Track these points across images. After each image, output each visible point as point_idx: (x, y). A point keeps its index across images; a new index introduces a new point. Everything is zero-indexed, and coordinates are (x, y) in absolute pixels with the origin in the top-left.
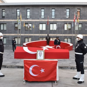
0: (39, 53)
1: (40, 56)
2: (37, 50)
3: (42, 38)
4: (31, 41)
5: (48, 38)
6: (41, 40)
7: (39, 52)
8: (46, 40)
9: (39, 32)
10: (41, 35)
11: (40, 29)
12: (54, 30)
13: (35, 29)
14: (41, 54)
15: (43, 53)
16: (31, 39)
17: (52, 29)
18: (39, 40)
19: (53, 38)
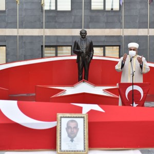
0: (68, 127)
1: (72, 137)
2: (59, 115)
3: (56, 47)
4: (7, 62)
5: (83, 47)
6: (49, 57)
7: (65, 122)
8: (75, 57)
9: (40, 20)
10: (49, 32)
11: (46, 7)
12: (108, 8)
13: (25, 6)
14: (76, 128)
15: (81, 124)
16: (7, 54)
17: (101, 7)
18: (42, 57)
19: (104, 46)
